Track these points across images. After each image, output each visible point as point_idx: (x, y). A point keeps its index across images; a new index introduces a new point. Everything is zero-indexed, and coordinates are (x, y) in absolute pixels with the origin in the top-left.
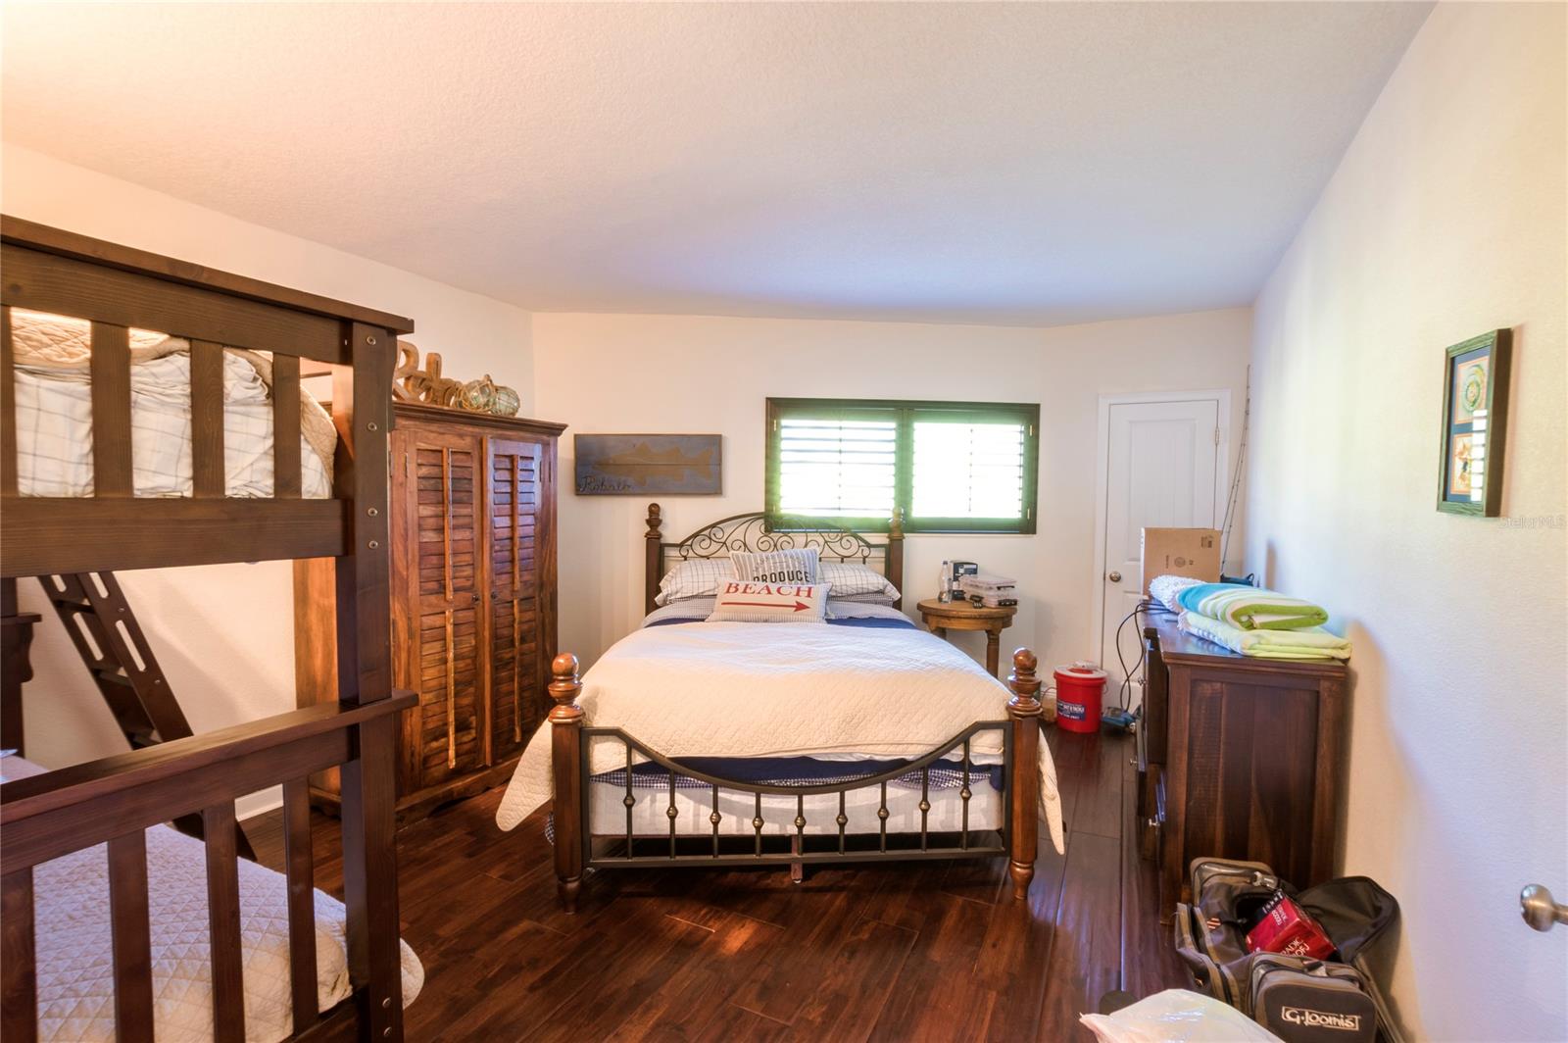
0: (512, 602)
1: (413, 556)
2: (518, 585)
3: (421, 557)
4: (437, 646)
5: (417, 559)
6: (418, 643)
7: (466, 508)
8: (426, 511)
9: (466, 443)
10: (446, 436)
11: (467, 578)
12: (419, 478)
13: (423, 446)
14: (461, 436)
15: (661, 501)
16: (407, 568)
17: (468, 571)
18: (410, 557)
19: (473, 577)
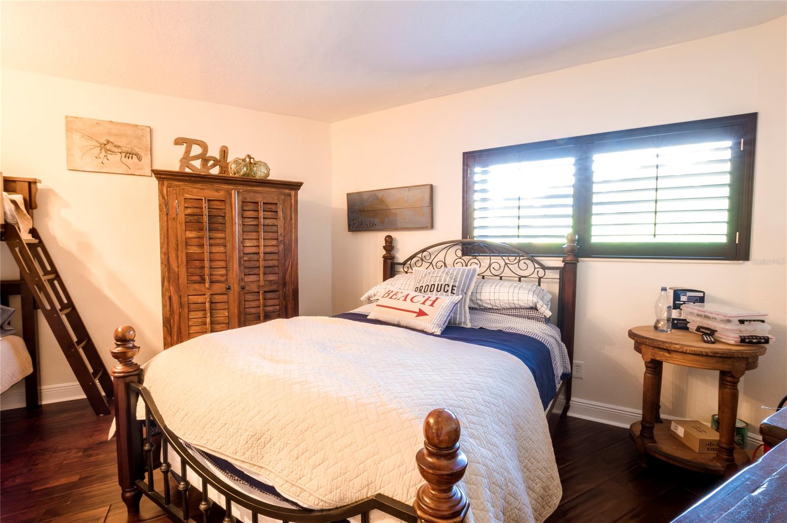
0: (259, 292)
1: (182, 260)
2: (262, 283)
3: (187, 261)
4: (200, 314)
5: (185, 262)
6: (186, 310)
7: (222, 233)
8: (190, 234)
9: (221, 195)
10: (206, 191)
11: (222, 276)
12: (185, 215)
13: (188, 196)
14: (217, 190)
15: (394, 234)
16: (178, 267)
17: (223, 272)
18: (180, 260)
19: (227, 275)
